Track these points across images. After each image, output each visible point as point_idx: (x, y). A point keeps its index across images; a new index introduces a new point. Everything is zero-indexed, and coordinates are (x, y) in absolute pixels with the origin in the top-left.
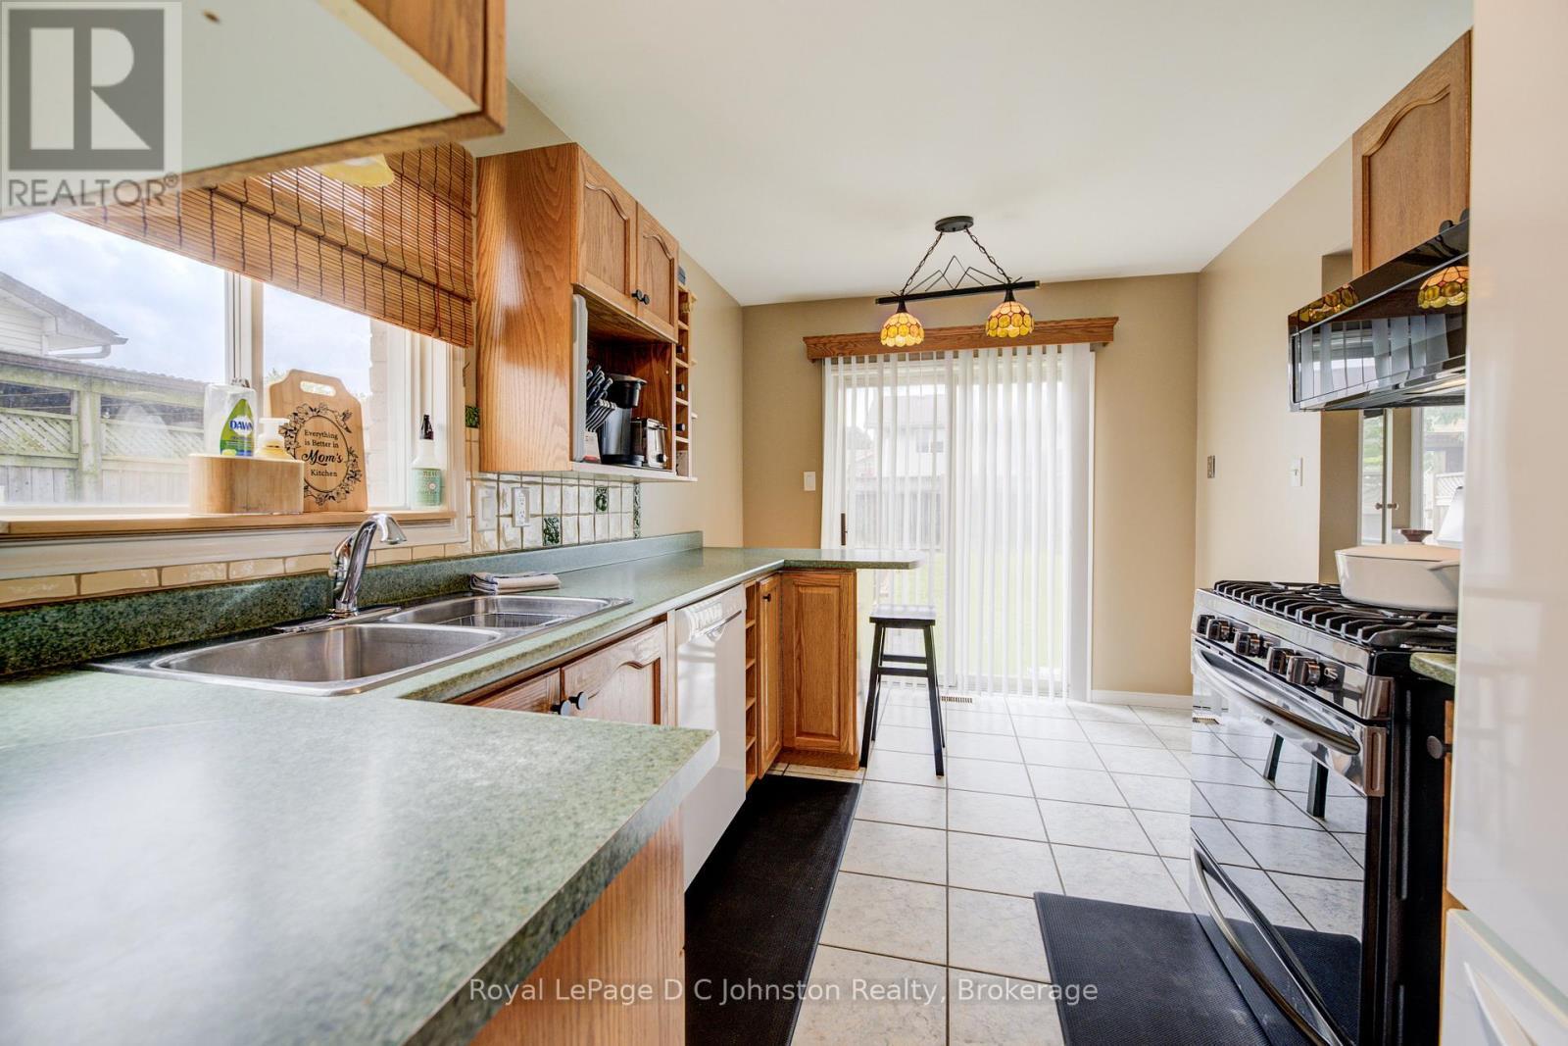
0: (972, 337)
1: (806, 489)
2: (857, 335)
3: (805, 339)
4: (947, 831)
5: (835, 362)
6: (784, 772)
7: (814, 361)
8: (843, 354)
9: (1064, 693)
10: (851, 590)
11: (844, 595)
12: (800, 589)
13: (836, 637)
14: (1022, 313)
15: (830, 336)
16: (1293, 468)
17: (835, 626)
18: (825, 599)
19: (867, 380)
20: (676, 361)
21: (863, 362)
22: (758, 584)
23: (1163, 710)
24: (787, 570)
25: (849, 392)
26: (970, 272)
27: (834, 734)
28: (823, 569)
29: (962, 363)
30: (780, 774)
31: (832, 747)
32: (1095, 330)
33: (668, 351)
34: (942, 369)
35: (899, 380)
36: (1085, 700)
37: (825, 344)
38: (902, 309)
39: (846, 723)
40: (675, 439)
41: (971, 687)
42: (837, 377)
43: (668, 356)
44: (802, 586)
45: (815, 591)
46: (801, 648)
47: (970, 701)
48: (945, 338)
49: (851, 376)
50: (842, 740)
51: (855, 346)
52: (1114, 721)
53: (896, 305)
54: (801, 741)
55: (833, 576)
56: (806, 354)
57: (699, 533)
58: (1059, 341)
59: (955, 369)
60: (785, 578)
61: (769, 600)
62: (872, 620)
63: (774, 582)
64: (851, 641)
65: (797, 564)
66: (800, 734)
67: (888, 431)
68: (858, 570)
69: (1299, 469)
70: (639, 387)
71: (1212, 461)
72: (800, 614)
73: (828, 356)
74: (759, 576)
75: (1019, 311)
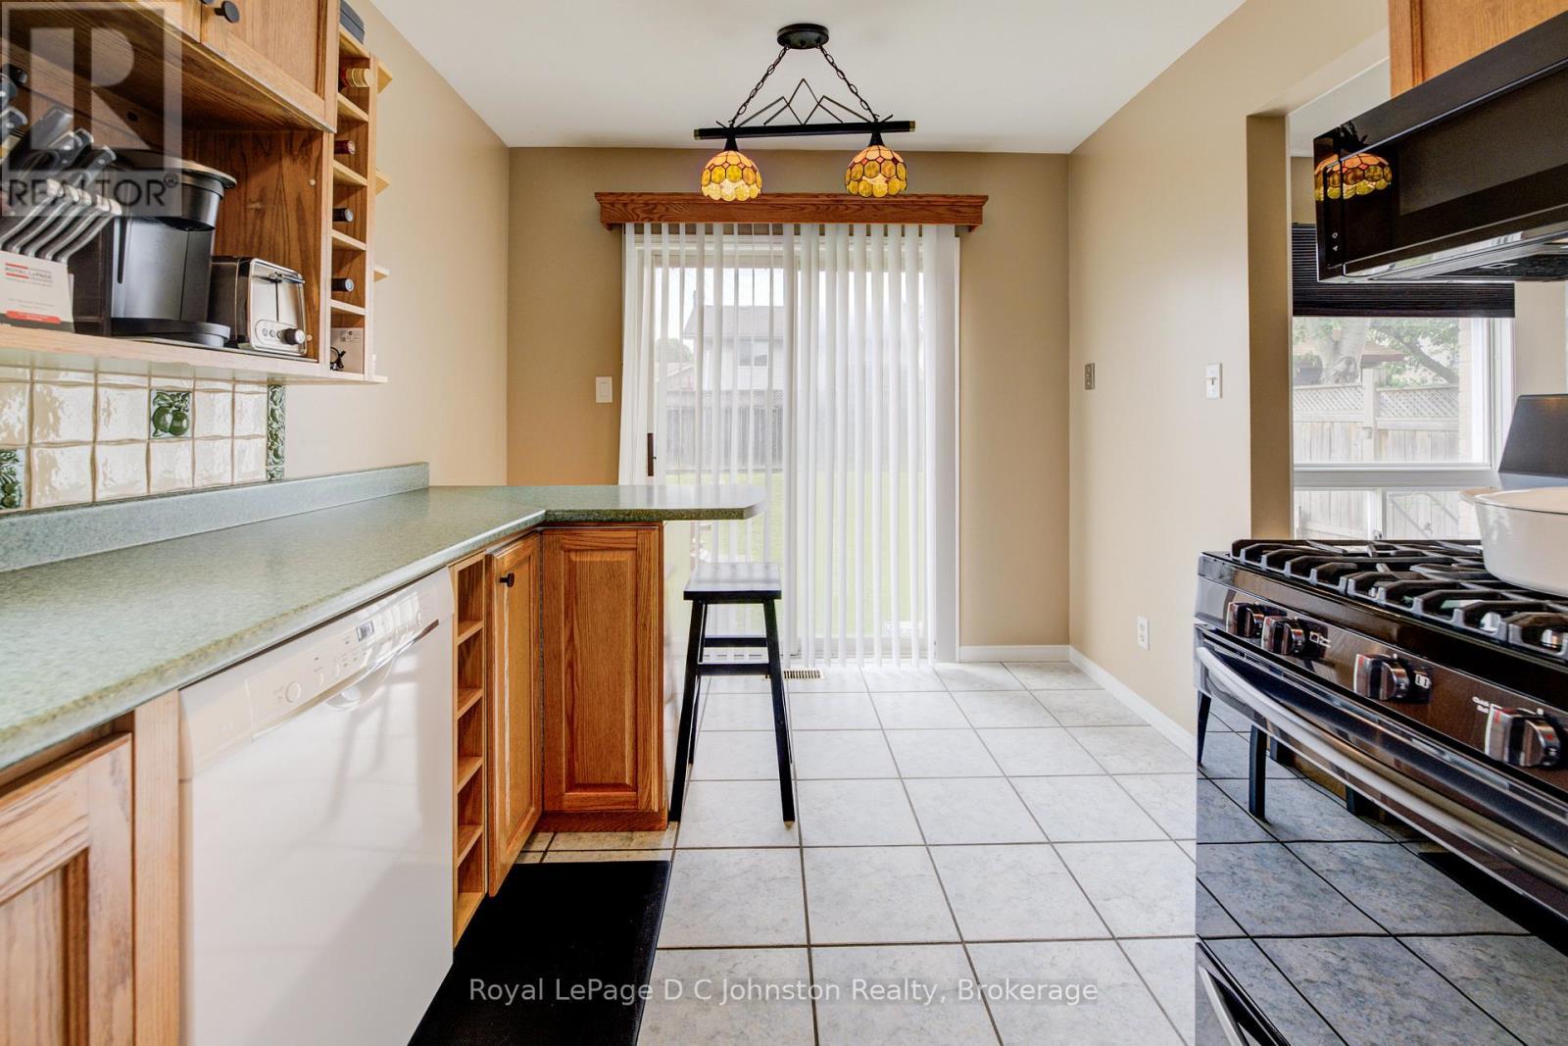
0: (818, 208)
1: (599, 400)
2: (669, 194)
3: (597, 195)
4: (809, 946)
5: (639, 230)
6: (545, 852)
7: (610, 227)
8: (651, 220)
9: (930, 653)
10: (654, 554)
11: (644, 563)
12: (573, 556)
13: (629, 630)
14: (894, 160)
15: (633, 194)
16: (1210, 375)
17: (629, 612)
18: (613, 570)
19: (683, 259)
20: (332, 167)
21: (678, 233)
22: (489, 558)
23: (1040, 666)
24: (551, 526)
25: (659, 272)
26: (825, 103)
27: (628, 781)
28: (610, 522)
29: (804, 241)
30: (537, 861)
31: (624, 803)
32: (962, 209)
33: (315, 145)
34: (779, 249)
35: (725, 260)
36: (953, 660)
37: (625, 205)
38: (731, 146)
39: (646, 763)
40: (327, 303)
41: (819, 653)
42: (641, 253)
43: (315, 154)
44: (576, 551)
45: (597, 557)
46: (574, 650)
47: (816, 675)
48: (783, 207)
49: (660, 251)
50: (640, 791)
51: (667, 209)
52: (992, 689)
53: (723, 142)
54: (573, 799)
55: (627, 534)
56: (598, 218)
57: (423, 465)
58: (920, 220)
59: (797, 248)
60: (548, 538)
61: (510, 584)
62: (688, 595)
63: (524, 548)
64: (655, 634)
65: (567, 517)
66: (570, 788)
67: (711, 342)
68: (665, 522)
69: (1218, 376)
70: (219, 189)
71: (1090, 370)
72: (572, 596)
73: (629, 221)
74: (491, 544)
75: (891, 157)
